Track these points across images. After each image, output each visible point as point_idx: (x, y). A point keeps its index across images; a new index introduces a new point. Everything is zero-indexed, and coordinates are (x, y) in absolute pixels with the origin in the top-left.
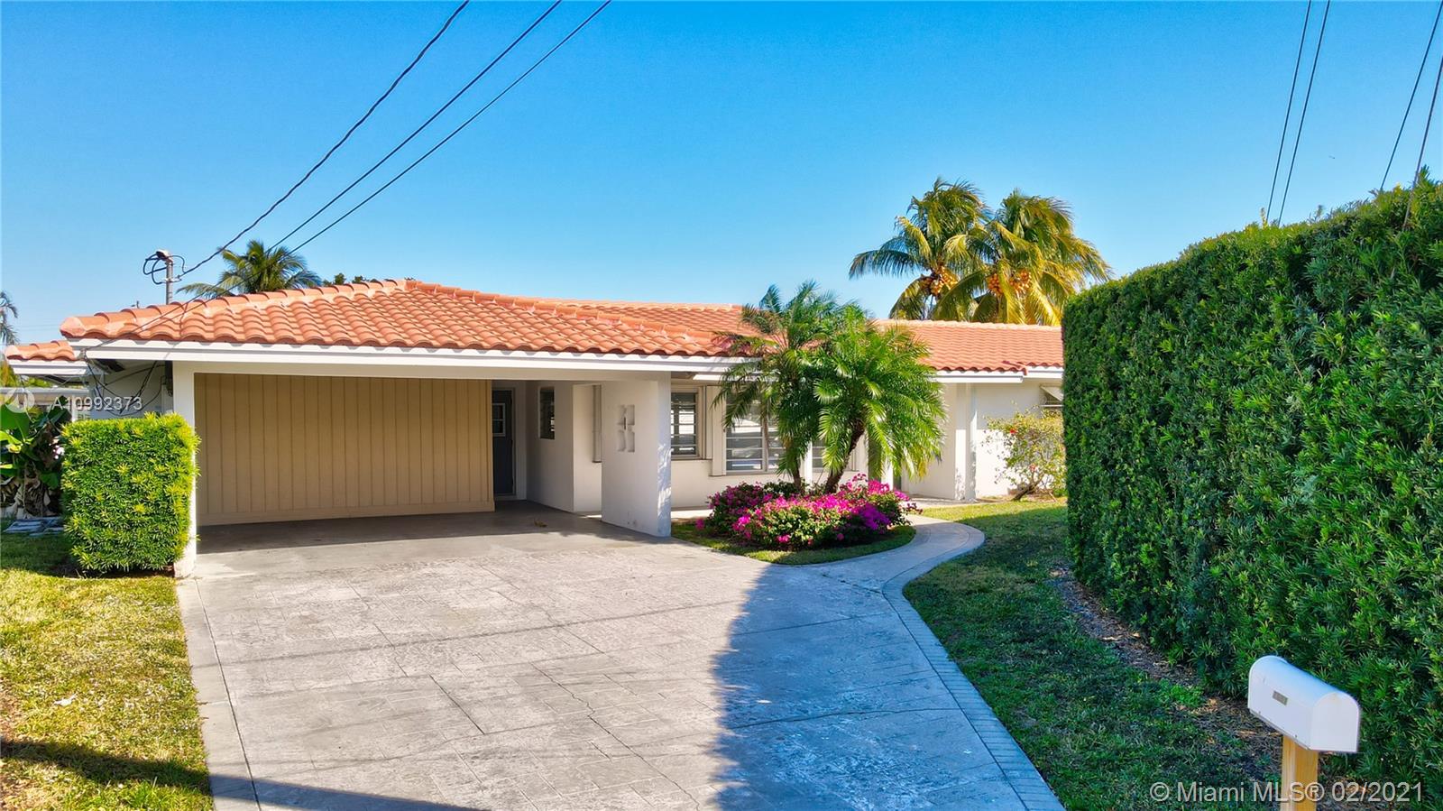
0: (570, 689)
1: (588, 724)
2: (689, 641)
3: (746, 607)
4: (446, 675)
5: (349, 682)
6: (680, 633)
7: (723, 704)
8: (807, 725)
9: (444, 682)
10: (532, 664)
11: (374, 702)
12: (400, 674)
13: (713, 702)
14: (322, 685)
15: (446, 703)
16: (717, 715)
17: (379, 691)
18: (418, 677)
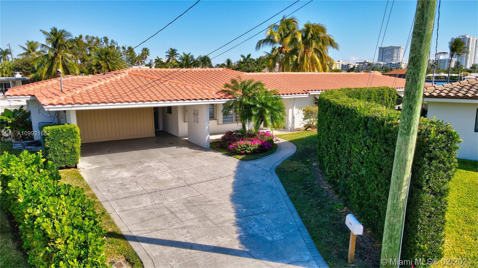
0: (197, 206)
1: (205, 218)
2: (223, 190)
3: (236, 177)
4: (166, 203)
5: (143, 206)
6: (220, 187)
7: (235, 211)
8: (255, 217)
9: (166, 205)
10: (186, 199)
11: (152, 212)
12: (154, 203)
13: (232, 210)
14: (136, 207)
15: (169, 212)
16: (234, 214)
17: (151, 209)
18: (159, 204)
